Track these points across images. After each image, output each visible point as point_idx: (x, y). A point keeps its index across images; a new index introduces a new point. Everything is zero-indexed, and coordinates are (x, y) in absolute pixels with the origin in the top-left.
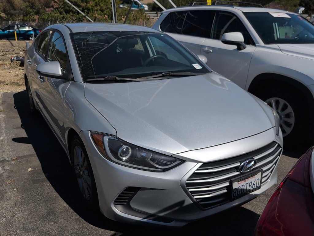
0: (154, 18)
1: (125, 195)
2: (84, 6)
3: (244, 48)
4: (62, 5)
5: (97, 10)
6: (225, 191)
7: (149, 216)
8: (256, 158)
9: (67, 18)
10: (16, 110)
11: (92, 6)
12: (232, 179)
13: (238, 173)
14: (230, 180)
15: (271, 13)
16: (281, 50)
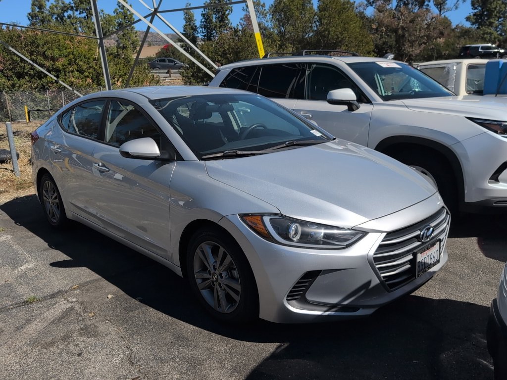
0: (165, 80)
1: (301, 285)
2: (49, 66)
3: (358, 108)
4: (10, 65)
5: (72, 72)
6: (408, 266)
7: (331, 307)
8: (433, 224)
9: (20, 86)
10: (23, 227)
11: (63, 65)
12: (415, 251)
13: (419, 243)
14: (412, 252)
15: (378, 63)
16: (407, 107)
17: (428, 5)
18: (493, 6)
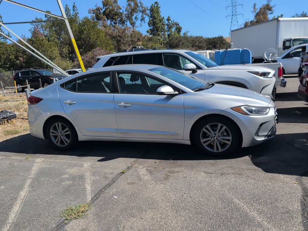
3: (197, 72)
16: (220, 69)
17: (126, 24)
18: (159, 26)
